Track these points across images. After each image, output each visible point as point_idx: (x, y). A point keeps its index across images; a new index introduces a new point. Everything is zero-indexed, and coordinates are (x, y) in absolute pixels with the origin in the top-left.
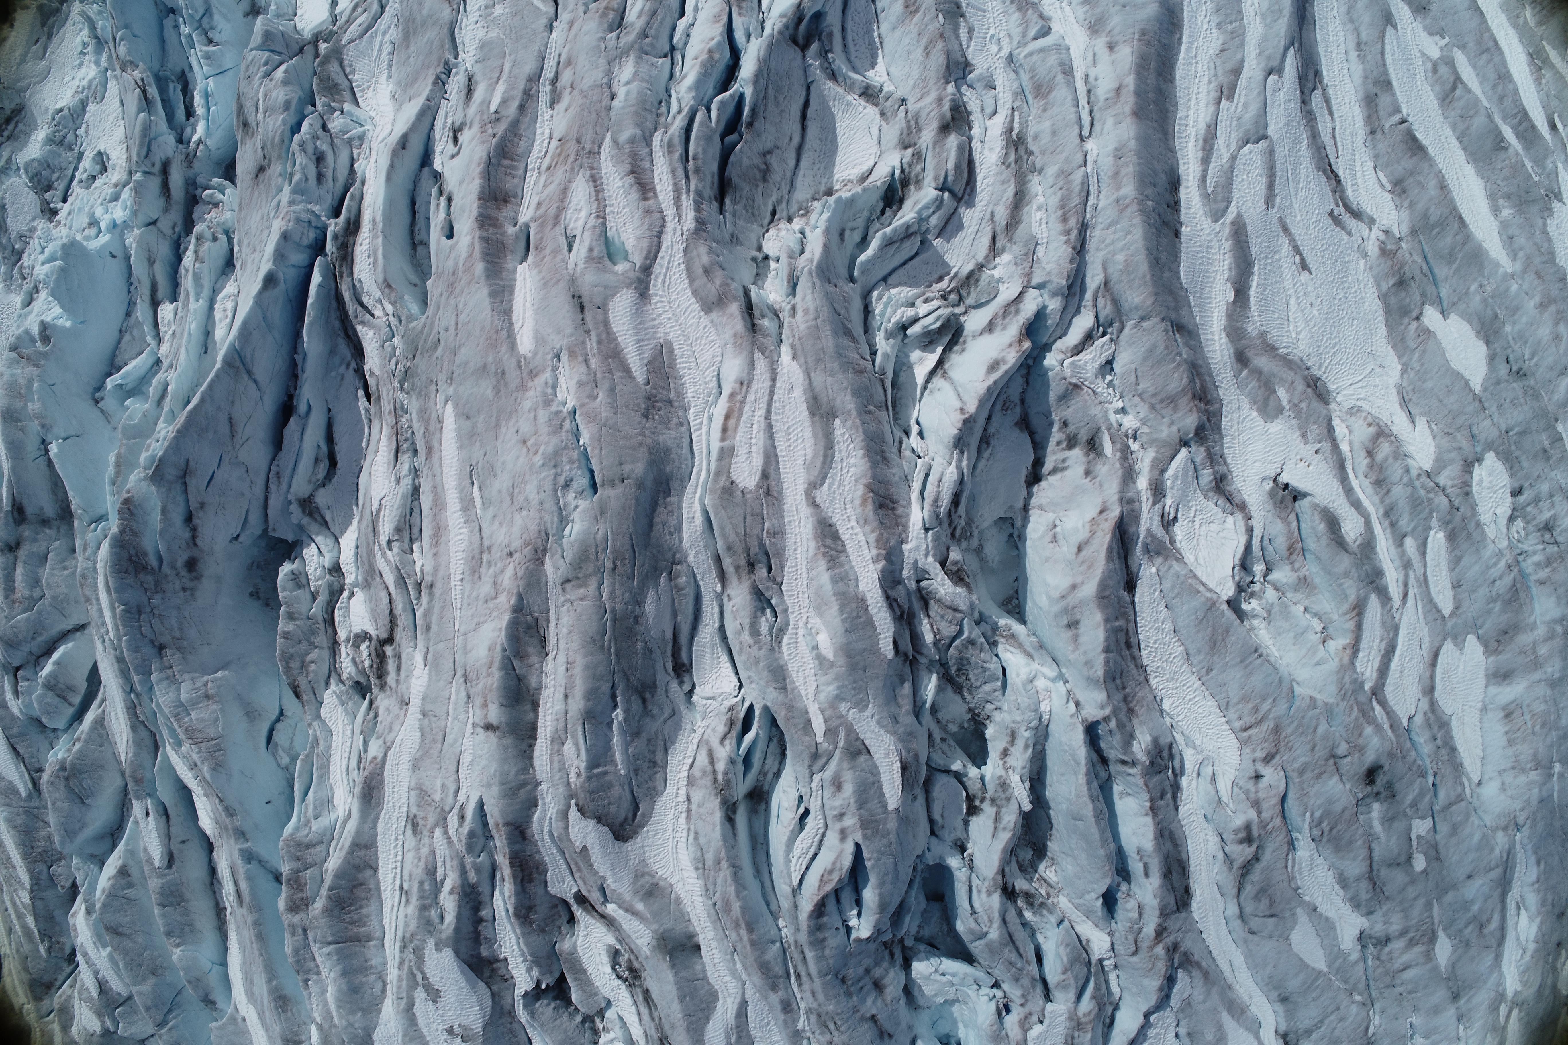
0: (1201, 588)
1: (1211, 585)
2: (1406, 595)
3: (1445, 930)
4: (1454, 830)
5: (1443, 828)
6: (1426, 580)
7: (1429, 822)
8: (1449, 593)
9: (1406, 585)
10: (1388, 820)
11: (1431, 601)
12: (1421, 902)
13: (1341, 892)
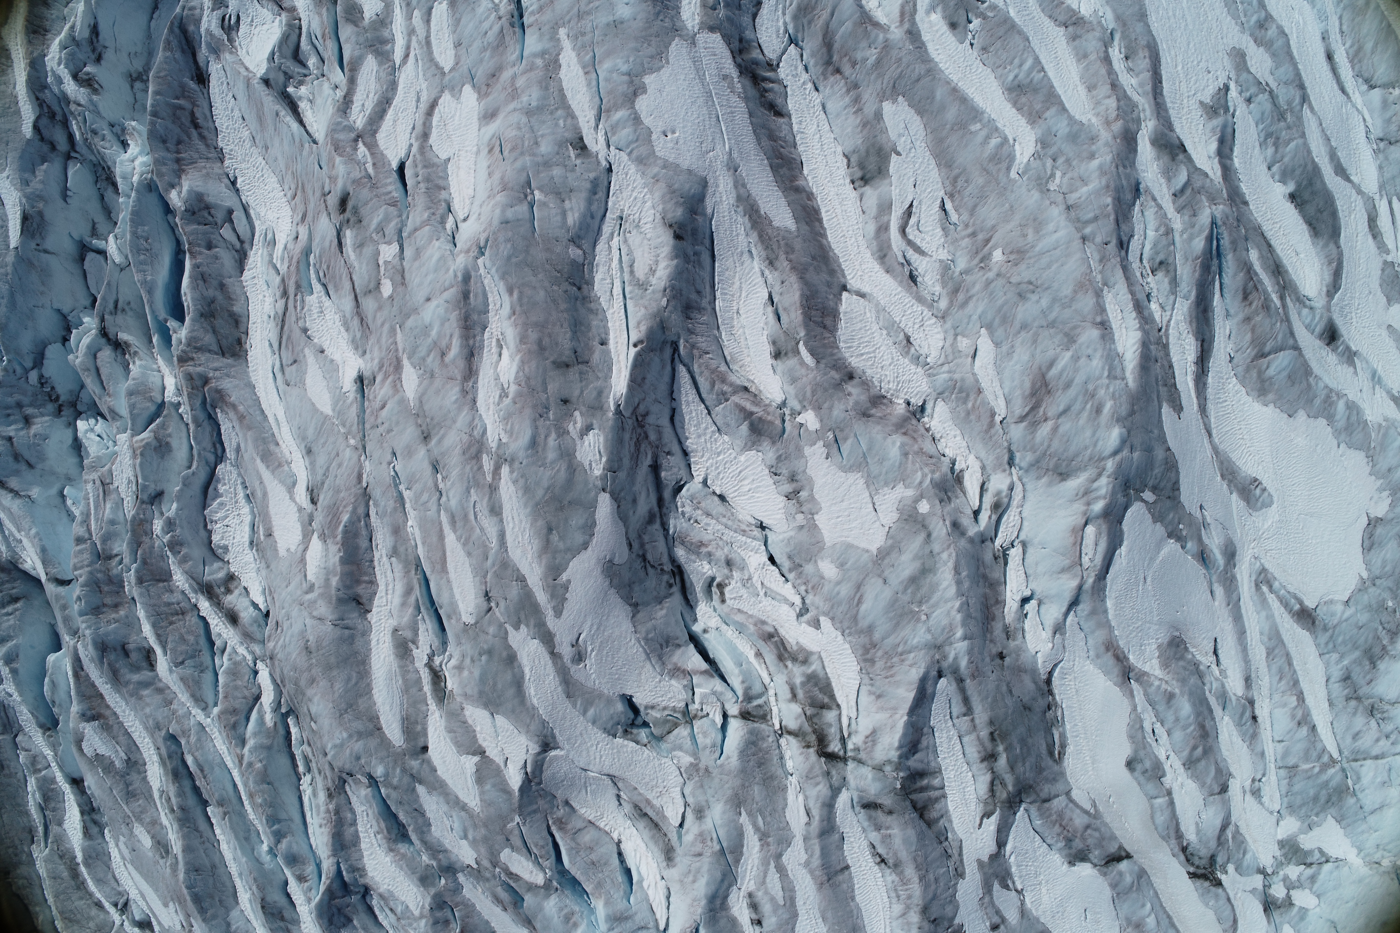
0: (242, 70)
1: (251, 68)
2: (407, 56)
3: (409, 358)
4: (418, 253)
5: (408, 253)
6: (428, 43)
7: (395, 247)
8: (451, 53)
9: (408, 48)
10: (359, 246)
11: (432, 60)
12: (386, 327)
13: (345, 334)
